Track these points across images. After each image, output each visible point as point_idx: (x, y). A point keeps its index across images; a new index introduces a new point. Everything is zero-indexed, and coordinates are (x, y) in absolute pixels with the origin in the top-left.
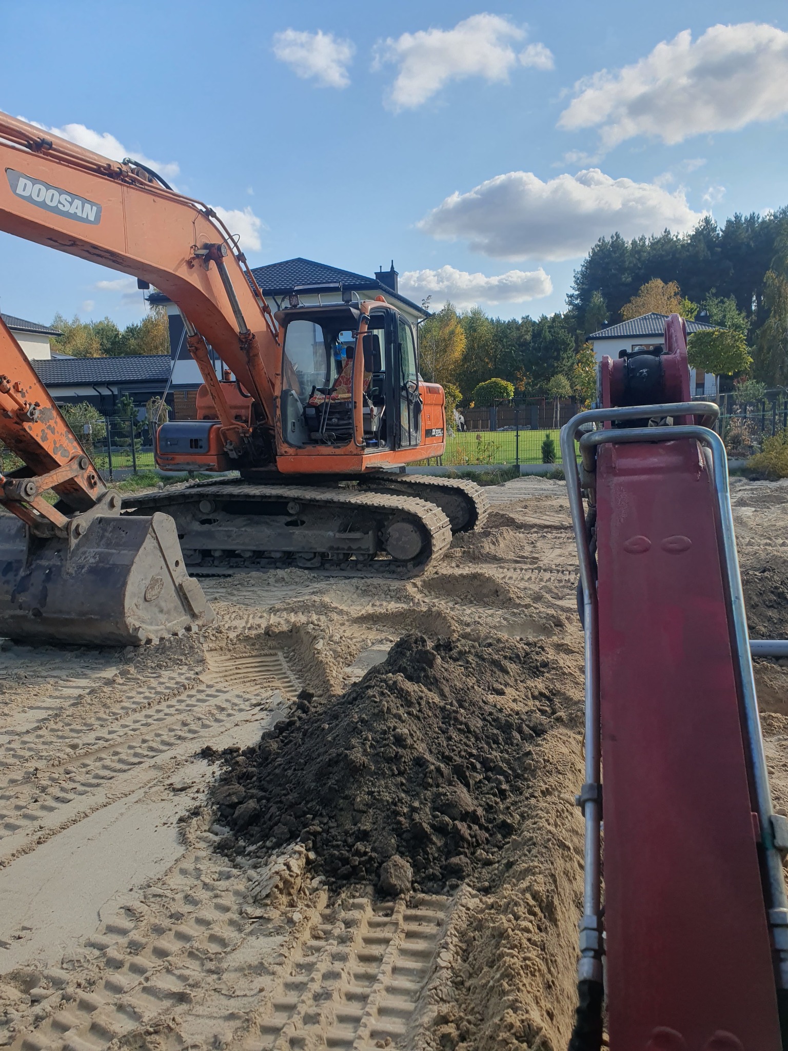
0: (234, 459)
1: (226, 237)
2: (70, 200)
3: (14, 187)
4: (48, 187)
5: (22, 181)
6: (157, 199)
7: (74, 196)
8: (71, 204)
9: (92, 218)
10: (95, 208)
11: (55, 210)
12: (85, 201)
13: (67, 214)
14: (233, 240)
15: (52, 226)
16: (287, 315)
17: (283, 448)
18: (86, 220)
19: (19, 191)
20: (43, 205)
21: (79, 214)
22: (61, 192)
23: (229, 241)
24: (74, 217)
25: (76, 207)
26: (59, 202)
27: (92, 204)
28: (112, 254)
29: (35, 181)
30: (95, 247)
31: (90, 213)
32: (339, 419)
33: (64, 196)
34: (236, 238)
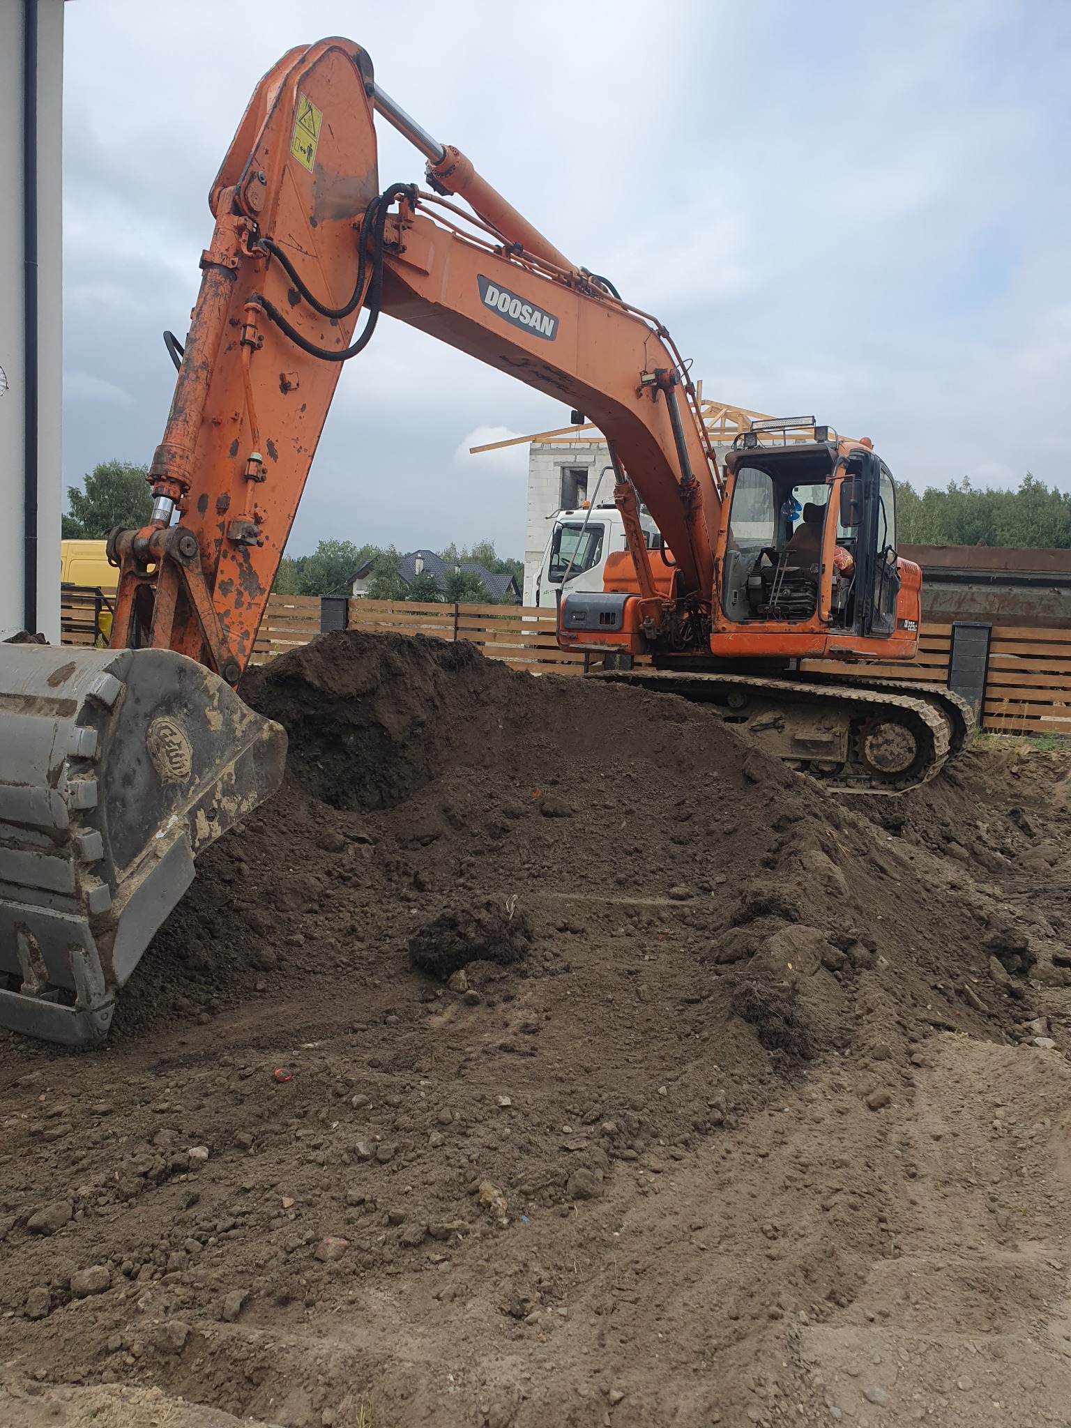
0: (651, 640)
1: (677, 363)
2: (530, 311)
3: (483, 296)
4: (513, 296)
5: (491, 289)
6: (611, 313)
7: (535, 307)
8: (531, 315)
9: (548, 333)
10: (552, 322)
11: (517, 322)
12: (544, 313)
13: (526, 327)
14: (683, 367)
15: (512, 341)
16: (740, 458)
17: (722, 623)
18: (543, 335)
19: (487, 300)
20: (506, 316)
21: (538, 328)
22: (524, 302)
23: (680, 368)
24: (532, 330)
25: (534, 320)
26: (521, 314)
27: (551, 317)
28: (563, 376)
29: (502, 290)
30: (548, 367)
31: (547, 327)
32: (793, 591)
33: (526, 307)
34: (687, 365)
